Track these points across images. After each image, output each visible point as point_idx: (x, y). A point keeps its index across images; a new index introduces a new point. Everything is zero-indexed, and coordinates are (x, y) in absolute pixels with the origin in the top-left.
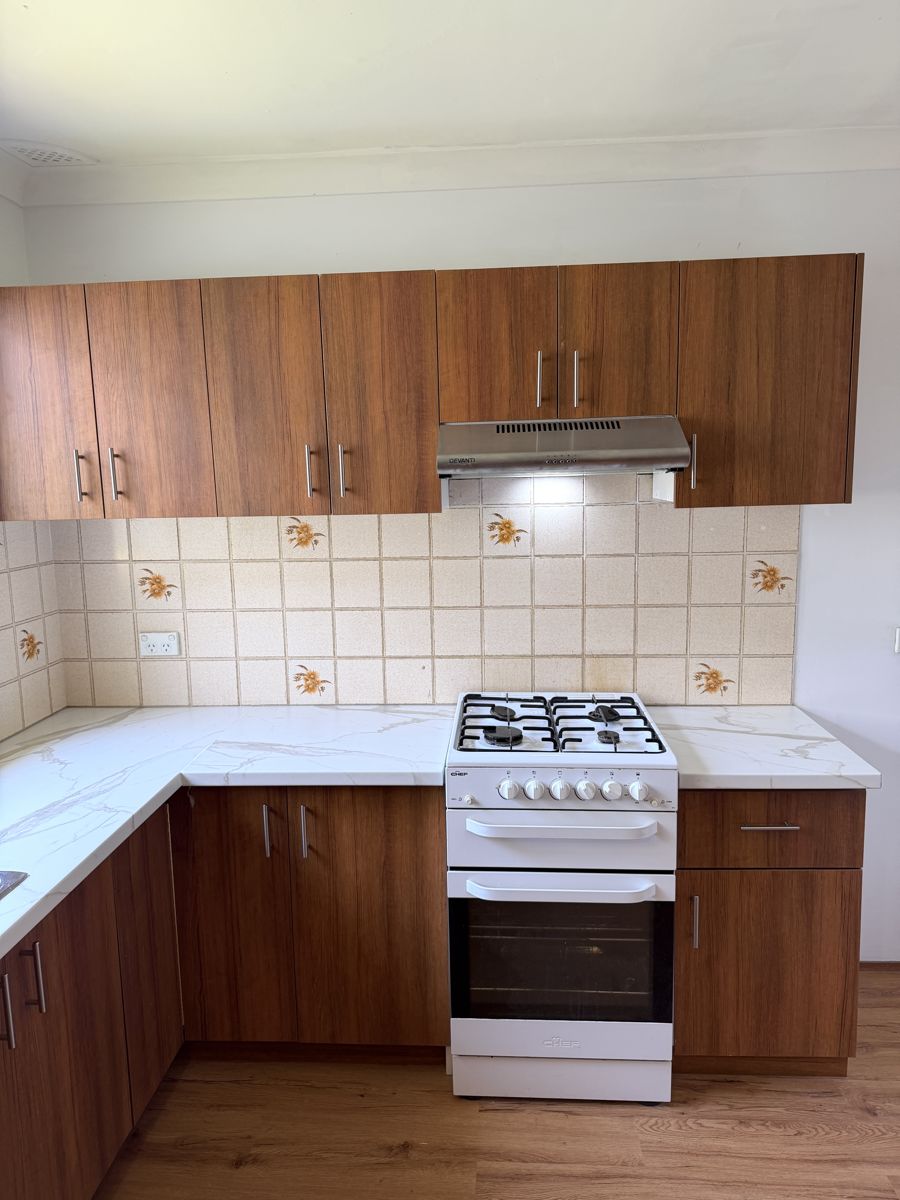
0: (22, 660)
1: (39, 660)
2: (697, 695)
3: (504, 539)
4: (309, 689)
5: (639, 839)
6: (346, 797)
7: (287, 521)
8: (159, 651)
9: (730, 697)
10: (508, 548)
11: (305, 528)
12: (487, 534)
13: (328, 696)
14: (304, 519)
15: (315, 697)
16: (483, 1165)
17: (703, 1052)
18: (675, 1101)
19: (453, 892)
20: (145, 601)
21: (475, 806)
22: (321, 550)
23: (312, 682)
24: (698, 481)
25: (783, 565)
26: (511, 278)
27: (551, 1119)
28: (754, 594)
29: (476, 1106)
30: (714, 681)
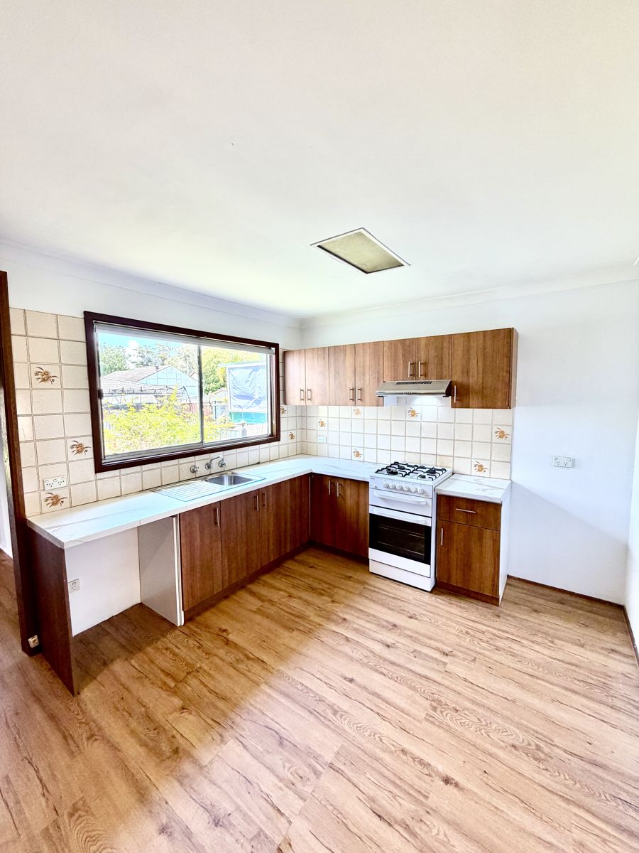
0: (289, 440)
1: (294, 440)
2: (475, 472)
3: (413, 416)
4: (357, 456)
5: (418, 505)
6: (349, 482)
7: (354, 408)
8: (321, 441)
9: (486, 474)
10: (413, 419)
11: (358, 410)
12: (408, 414)
13: (361, 459)
14: (358, 407)
15: (358, 459)
16: (367, 586)
17: (445, 581)
18: (431, 592)
19: (371, 512)
20: (319, 428)
21: (376, 488)
22: (361, 416)
23: (358, 454)
24: (456, 400)
25: (507, 430)
26: (403, 342)
27: (393, 585)
28: (496, 439)
29: (374, 576)
30: (481, 468)
